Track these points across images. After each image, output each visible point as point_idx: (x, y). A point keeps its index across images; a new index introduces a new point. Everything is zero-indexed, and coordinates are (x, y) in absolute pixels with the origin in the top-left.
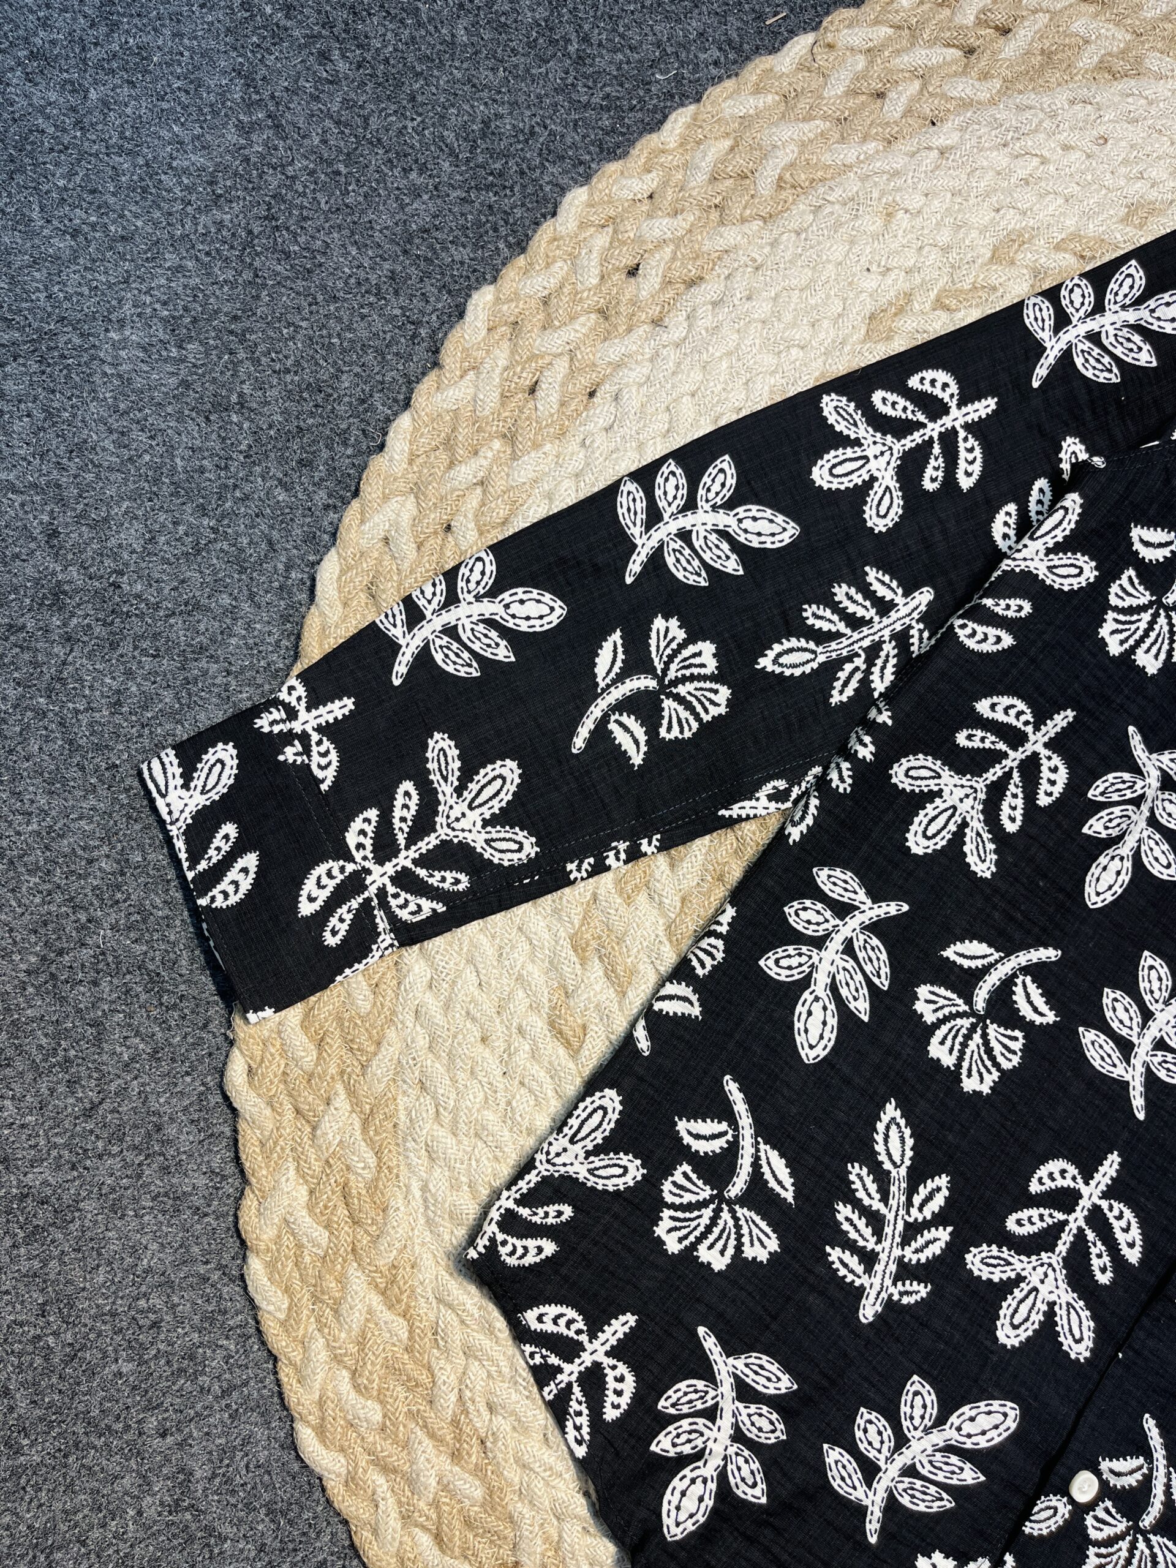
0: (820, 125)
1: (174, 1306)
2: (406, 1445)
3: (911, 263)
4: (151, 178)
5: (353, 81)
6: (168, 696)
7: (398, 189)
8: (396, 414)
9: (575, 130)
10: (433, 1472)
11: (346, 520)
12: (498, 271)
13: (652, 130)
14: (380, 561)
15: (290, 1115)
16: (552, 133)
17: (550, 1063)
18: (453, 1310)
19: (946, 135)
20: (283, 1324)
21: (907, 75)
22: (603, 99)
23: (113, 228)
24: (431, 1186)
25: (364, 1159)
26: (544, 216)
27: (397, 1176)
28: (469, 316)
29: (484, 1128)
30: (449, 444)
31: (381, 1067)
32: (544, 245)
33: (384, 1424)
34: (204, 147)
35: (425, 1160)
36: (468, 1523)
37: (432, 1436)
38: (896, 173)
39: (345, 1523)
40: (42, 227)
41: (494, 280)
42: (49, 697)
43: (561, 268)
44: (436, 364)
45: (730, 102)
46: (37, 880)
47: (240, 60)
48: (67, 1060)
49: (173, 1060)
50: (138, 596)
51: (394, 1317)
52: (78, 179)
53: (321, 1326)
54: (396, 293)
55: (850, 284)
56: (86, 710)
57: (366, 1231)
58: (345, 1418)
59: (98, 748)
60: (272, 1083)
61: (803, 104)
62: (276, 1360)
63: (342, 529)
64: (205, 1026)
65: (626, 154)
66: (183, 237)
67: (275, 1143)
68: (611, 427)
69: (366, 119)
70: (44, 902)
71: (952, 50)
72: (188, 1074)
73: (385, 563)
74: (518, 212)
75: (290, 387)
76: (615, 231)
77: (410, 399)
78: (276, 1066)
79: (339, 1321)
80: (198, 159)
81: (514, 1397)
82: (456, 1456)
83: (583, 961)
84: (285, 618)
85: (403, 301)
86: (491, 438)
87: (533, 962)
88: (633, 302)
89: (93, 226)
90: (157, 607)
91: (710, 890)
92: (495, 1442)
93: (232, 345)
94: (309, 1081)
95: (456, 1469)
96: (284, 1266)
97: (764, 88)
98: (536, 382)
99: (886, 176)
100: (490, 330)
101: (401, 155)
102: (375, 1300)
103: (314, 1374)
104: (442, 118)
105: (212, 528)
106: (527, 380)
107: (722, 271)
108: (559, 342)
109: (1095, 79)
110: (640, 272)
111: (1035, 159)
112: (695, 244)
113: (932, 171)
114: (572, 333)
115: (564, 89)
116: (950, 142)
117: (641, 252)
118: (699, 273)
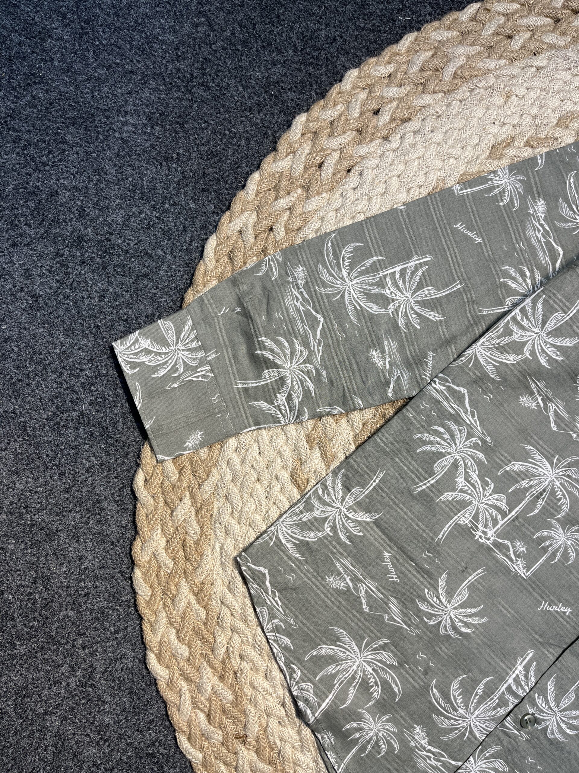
0: (478, 48)
1: (97, 587)
2: (198, 670)
3: (516, 122)
4: (148, 44)
5: (250, 6)
6: (127, 295)
7: (266, 60)
8: (252, 172)
9: (356, 40)
11: (222, 220)
12: (310, 106)
13: (394, 43)
14: (236, 242)
15: (162, 504)
16: (345, 41)
17: (289, 495)
18: (229, 608)
19: (540, 61)
20: (148, 603)
21: (525, 29)
22: (371, 26)
23: (126, 67)
24: (225, 547)
25: (194, 529)
26: (336, 81)
27: (210, 540)
28: (293, 127)
29: (253, 522)
30: (276, 188)
31: (208, 487)
32: (334, 95)
33: (189, 657)
34: (174, 32)
35: (224, 534)
36: (224, 711)
37: (211, 667)
38: (514, 77)
39: (165, 703)
40: (93, 63)
41: (308, 110)
42: (71, 289)
43: (341, 108)
44: (275, 149)
45: (434, 33)
46: (56, 376)
48: (60, 463)
49: (109, 470)
50: (118, 246)
51: (201, 608)
53: (165, 606)
54: (259, 112)
55: (484, 129)
56: (88, 298)
57: (192, 565)
58: (171, 652)
59: (91, 316)
60: (155, 487)
61: (471, 38)
62: (141, 619)
63: (220, 225)
64: (126, 456)
65: (379, 54)
66: (160, 74)
67: (153, 516)
68: (357, 187)
69: (254, 25)
70: (57, 388)
71: (549, 19)
72: (115, 478)
73: (239, 243)
74: (323, 78)
75: (202, 153)
76: (370, 92)
77: (260, 164)
78: (157, 480)
79: (173, 604)
80: (171, 37)
81: (253, 654)
82: (222, 678)
83: (311, 448)
84: (187, 265)
85: (262, 116)
86: (297, 187)
87: (287, 445)
89: (117, 65)
90: (127, 252)
91: (377, 421)
92: (241, 674)
93: (177, 129)
94: (173, 489)
95: (221, 684)
96: (151, 575)
97: (452, 28)
98: (322, 162)
99: (508, 78)
100: (302, 135)
101: (270, 44)
102: (192, 598)
103: (159, 628)
104: (292, 28)
105: (157, 217)
106: (318, 161)
107: (421, 116)
108: (336, 143)
110: (380, 113)
112: (409, 101)
113: (532, 78)
114: (343, 140)
115: (353, 19)
116: (542, 65)
117: (382, 103)
118: (409, 116)
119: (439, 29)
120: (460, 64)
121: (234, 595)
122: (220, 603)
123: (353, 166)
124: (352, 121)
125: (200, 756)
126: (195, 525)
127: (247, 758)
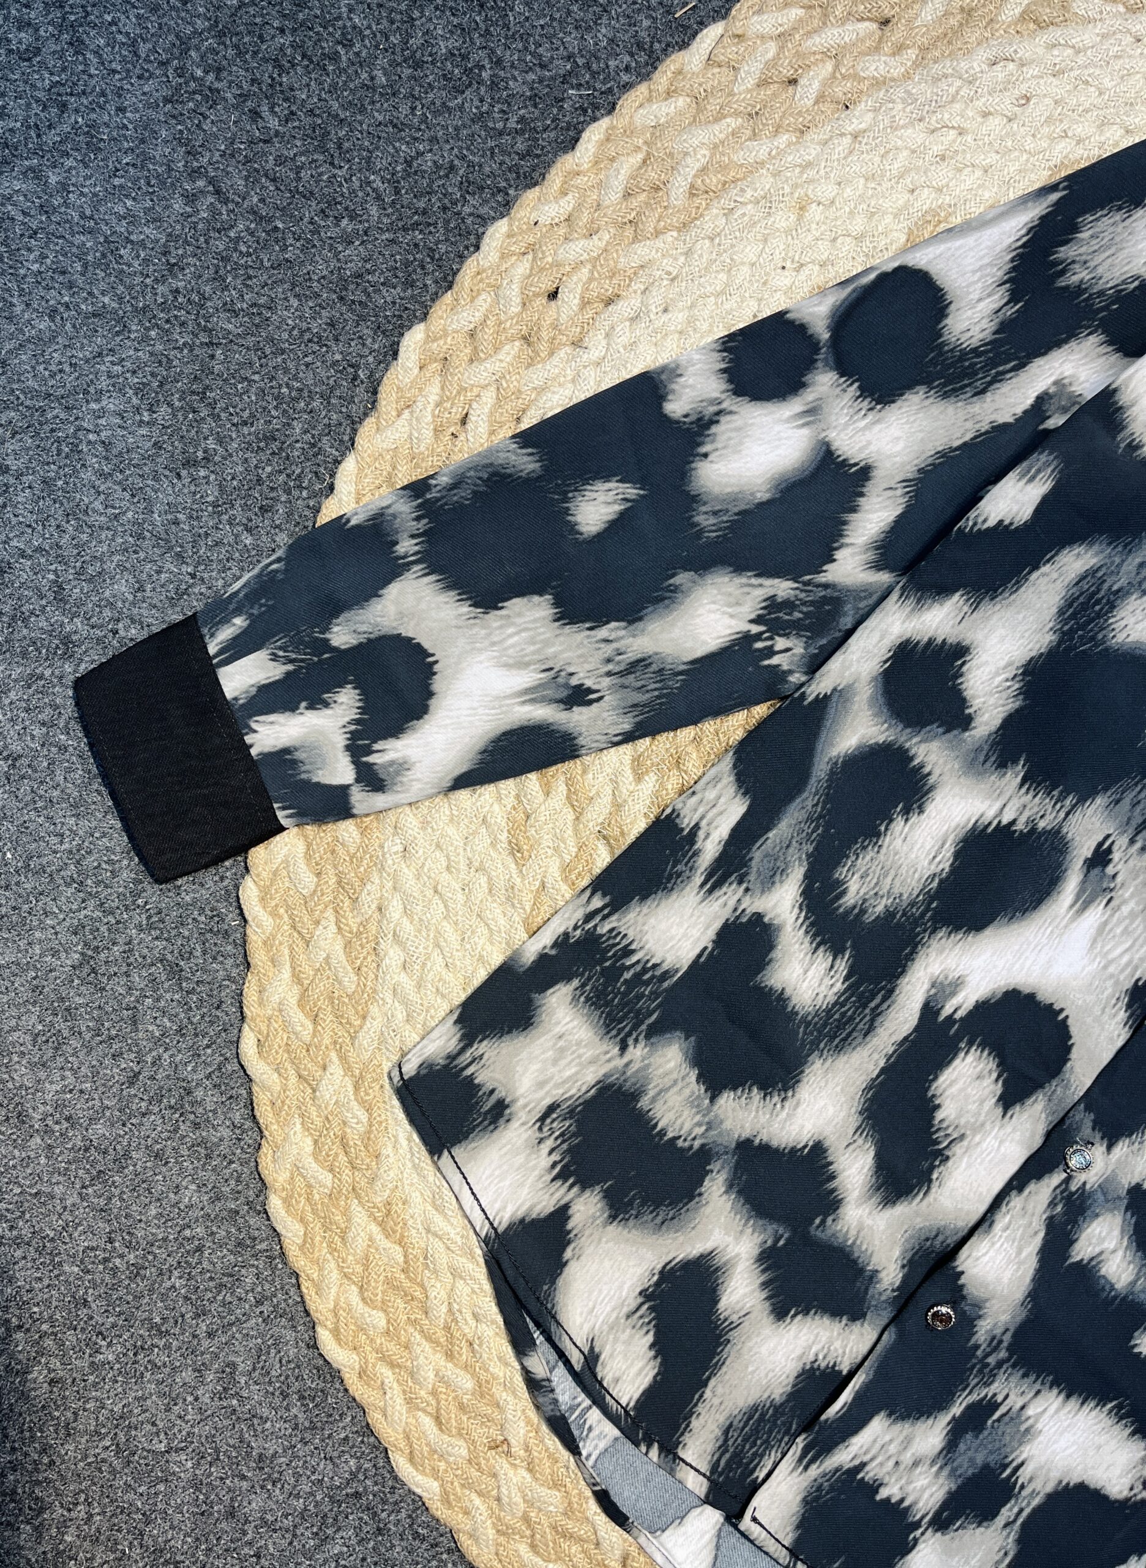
0: (732, 123)
2: (407, 1346)
3: (824, 257)
7: (331, 238)
8: (343, 455)
9: (492, 158)
10: (431, 1367)
12: (428, 308)
13: (565, 152)
15: (293, 1079)
16: (471, 165)
18: (441, 1239)
19: (859, 119)
20: (301, 1247)
21: (819, 57)
22: (518, 122)
23: (83, 307)
25: (357, 1116)
26: (467, 248)
27: (386, 1128)
28: (402, 356)
32: (468, 279)
33: (389, 1328)
34: (155, 220)
36: (462, 1407)
37: (428, 1338)
38: (809, 165)
39: (360, 1406)
40: (23, 311)
41: (425, 317)
42: (68, 733)
44: (375, 406)
45: (641, 112)
47: (179, 127)
48: (111, 1038)
49: (196, 1035)
51: (389, 1245)
52: (48, 261)
53: (333, 1250)
54: (337, 340)
55: (765, 283)
57: (363, 1174)
58: (356, 1324)
60: (277, 1053)
61: (714, 105)
62: (297, 1276)
65: (542, 179)
66: (145, 309)
67: (283, 1102)
69: (298, 172)
71: (867, 24)
72: (208, 1046)
74: (443, 248)
75: (248, 439)
76: (535, 259)
77: (354, 440)
78: (280, 1039)
79: (345, 1245)
82: (450, 1355)
85: (343, 346)
87: (492, 943)
88: (555, 326)
89: (67, 306)
92: (480, 1345)
93: (195, 405)
94: (308, 1050)
95: (450, 1365)
96: (298, 1202)
97: (675, 92)
98: (467, 414)
99: (798, 170)
100: (421, 368)
101: (333, 203)
102: (374, 1229)
103: (329, 1288)
104: (368, 162)
105: (190, 574)
106: (457, 413)
107: (638, 286)
108: (485, 374)
109: (1018, 32)
110: (559, 295)
111: (952, 132)
112: (611, 262)
113: (845, 158)
114: (498, 364)
115: (480, 117)
116: (863, 126)
117: (559, 276)
118: (616, 291)
119: (650, 100)
120: (698, 165)
121: (445, 1216)
122: (424, 1232)
123: (524, 411)
124: (508, 324)
125: (435, 1485)
126: (356, 1108)
127: (515, 1481)
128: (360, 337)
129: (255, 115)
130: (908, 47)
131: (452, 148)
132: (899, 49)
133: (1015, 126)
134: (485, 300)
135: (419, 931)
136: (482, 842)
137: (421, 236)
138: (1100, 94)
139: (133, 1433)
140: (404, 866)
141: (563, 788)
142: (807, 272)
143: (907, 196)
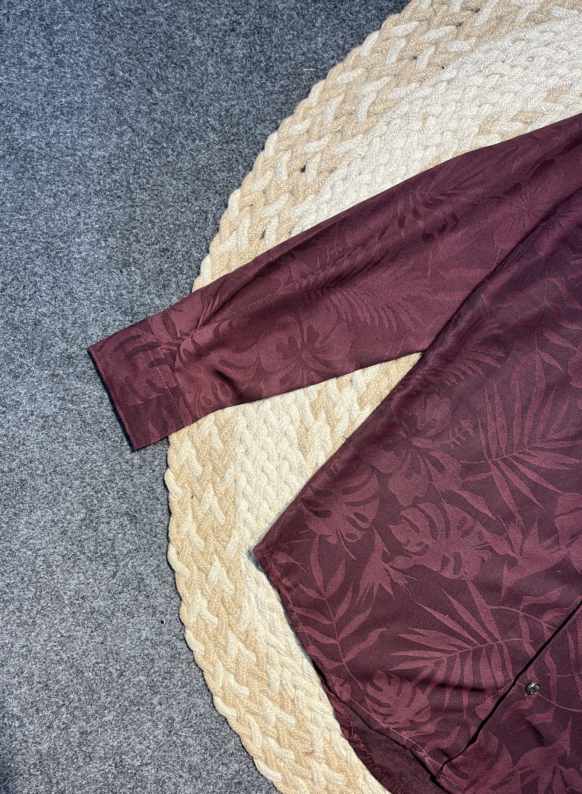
0: (386, 79)
2: (260, 704)
3: (438, 142)
7: (191, 150)
8: (203, 257)
12: (240, 181)
13: (304, 98)
15: (196, 570)
16: (258, 110)
18: (275, 648)
19: (449, 73)
20: (203, 656)
21: (427, 45)
22: (280, 87)
24: (259, 596)
25: (229, 587)
26: (258, 150)
27: (244, 592)
28: (230, 205)
32: (260, 165)
33: (250, 695)
35: (255, 585)
36: (290, 734)
37: (271, 699)
38: (426, 97)
39: (238, 736)
41: (240, 185)
43: (269, 175)
44: (218, 231)
45: (340, 77)
48: (102, 554)
51: (250, 653)
53: (220, 657)
54: (196, 200)
56: (89, 407)
57: (233, 617)
58: (234, 694)
59: (95, 423)
60: (187, 558)
61: (376, 71)
62: (202, 671)
65: (292, 113)
67: (191, 582)
71: (450, 27)
72: (151, 556)
74: (247, 151)
75: (155, 251)
76: (292, 152)
77: (208, 248)
78: (187, 551)
79: (226, 655)
81: (304, 682)
82: (282, 707)
85: (199, 203)
88: (305, 185)
92: (298, 701)
94: (203, 555)
95: (283, 712)
96: (201, 634)
97: (357, 66)
98: (264, 231)
99: (421, 100)
100: (240, 210)
102: (240, 645)
103: (219, 676)
105: (130, 321)
106: (259, 231)
107: (345, 163)
108: (272, 211)
109: (526, 26)
110: (306, 169)
111: (497, 77)
112: (332, 152)
113: (444, 93)
114: (278, 205)
115: (261, 86)
116: (452, 76)
117: (306, 160)
118: (334, 166)
119: (344, 71)
120: (370, 101)
121: (277, 637)
122: (265, 644)
123: (293, 227)
125: (279, 775)
126: (228, 582)
127: (320, 770)
128: (208, 198)
129: (150, 91)
130: (472, 36)
131: (248, 102)
132: (468, 37)
133: (528, 71)
134: (269, 174)
135: (255, 492)
136: (285, 444)
137: (235, 146)
138: (569, 54)
139: (124, 757)
140: (245, 458)
141: (324, 415)
142: (430, 150)
143: (477, 108)
